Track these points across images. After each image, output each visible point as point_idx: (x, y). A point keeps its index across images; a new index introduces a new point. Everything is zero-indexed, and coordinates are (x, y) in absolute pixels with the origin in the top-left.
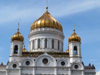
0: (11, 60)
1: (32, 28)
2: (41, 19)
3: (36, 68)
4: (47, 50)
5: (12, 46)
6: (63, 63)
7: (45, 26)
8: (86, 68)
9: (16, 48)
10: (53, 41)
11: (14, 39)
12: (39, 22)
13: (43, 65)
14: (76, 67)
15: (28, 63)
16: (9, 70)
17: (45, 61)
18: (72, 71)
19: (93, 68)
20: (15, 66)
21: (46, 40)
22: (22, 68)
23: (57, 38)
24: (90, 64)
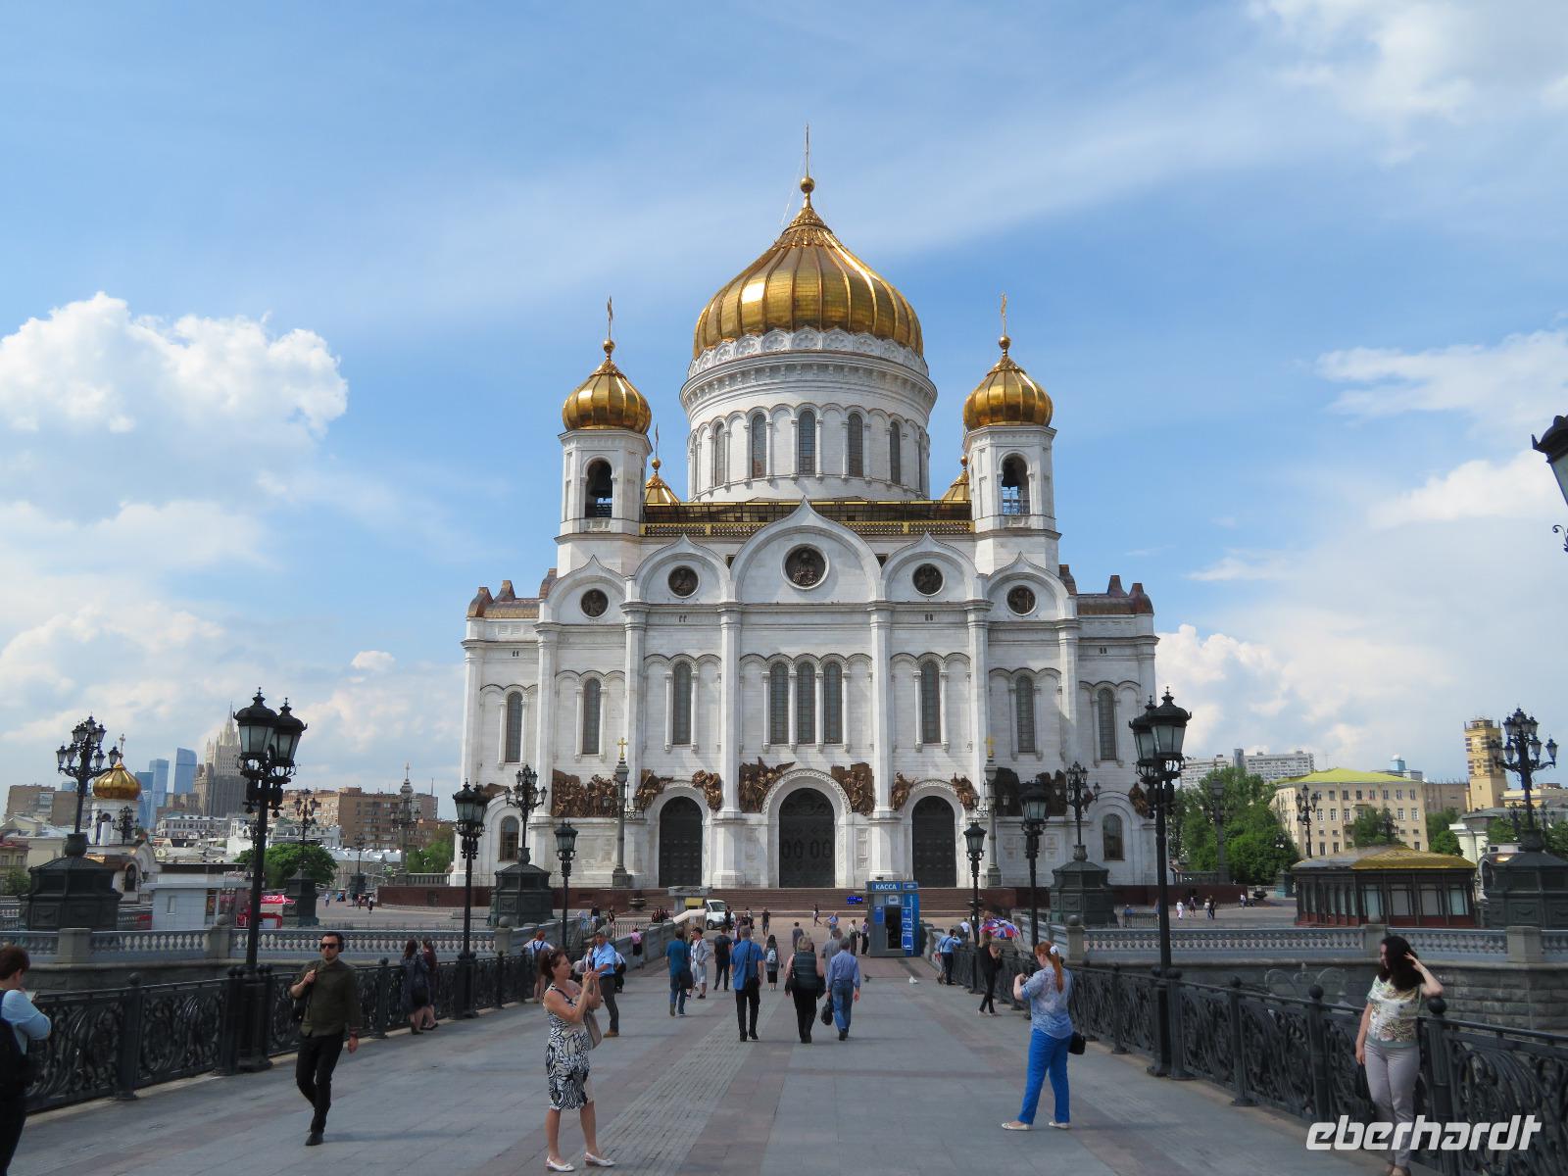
0: (566, 559)
1: (710, 337)
2: (764, 266)
3: (742, 612)
4: (815, 491)
5: (572, 467)
6: (928, 579)
7: (797, 317)
8: (1087, 606)
9: (599, 479)
10: (855, 424)
11: (581, 419)
12: (753, 293)
13: (786, 592)
14: (1021, 599)
15: (684, 580)
16: (560, 634)
17: (805, 564)
18: (993, 630)
19: (1140, 604)
20: (594, 602)
21: (806, 420)
22: (647, 614)
23: (880, 402)
24: (1115, 581)
